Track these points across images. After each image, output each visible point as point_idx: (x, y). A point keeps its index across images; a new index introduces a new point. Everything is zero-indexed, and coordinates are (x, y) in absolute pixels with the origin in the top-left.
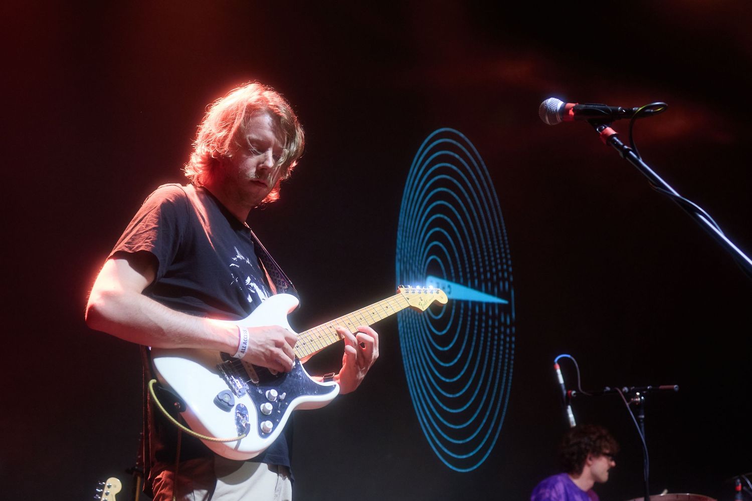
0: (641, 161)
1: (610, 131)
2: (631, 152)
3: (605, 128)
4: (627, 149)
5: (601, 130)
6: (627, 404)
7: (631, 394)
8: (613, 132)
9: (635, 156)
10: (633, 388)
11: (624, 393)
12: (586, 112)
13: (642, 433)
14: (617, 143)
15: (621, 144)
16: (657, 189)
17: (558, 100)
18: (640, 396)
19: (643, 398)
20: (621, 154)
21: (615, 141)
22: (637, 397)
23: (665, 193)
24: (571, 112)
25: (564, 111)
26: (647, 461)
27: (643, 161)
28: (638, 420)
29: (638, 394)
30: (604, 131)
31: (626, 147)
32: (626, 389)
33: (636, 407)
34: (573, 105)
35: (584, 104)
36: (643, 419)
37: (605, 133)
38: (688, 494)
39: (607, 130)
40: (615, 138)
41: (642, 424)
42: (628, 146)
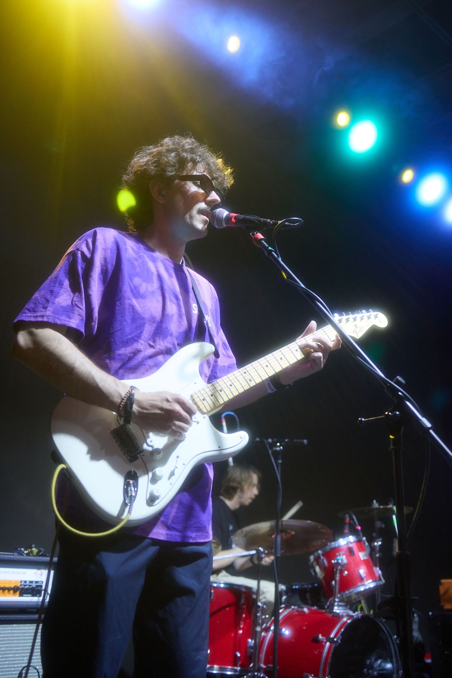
0: (280, 259)
1: (260, 236)
2: (273, 253)
3: (257, 233)
4: (271, 250)
5: (253, 234)
6: (270, 452)
7: (274, 445)
8: (262, 237)
9: (276, 256)
10: (275, 440)
11: (269, 443)
12: (244, 221)
13: (278, 472)
14: (264, 245)
15: (267, 246)
16: (289, 281)
17: (225, 210)
18: (280, 446)
19: (281, 448)
20: (266, 253)
21: (263, 243)
22: (277, 446)
23: (294, 284)
24: (233, 220)
25: (228, 219)
26: (280, 494)
27: (282, 260)
28: (277, 464)
29: (278, 444)
30: (255, 235)
31: (270, 248)
32: (270, 440)
33: (276, 454)
34: (236, 215)
35: (243, 215)
36: (281, 463)
37: (256, 237)
38: (309, 522)
39: (257, 235)
40: (263, 241)
41: (279, 467)
42: (271, 247)
